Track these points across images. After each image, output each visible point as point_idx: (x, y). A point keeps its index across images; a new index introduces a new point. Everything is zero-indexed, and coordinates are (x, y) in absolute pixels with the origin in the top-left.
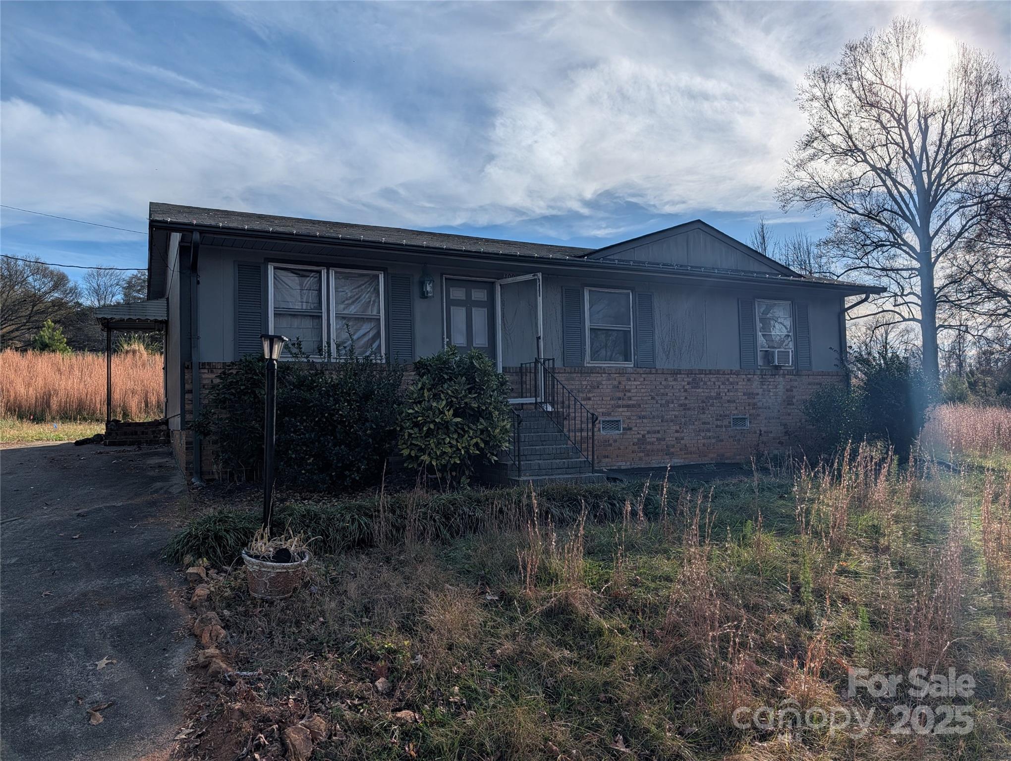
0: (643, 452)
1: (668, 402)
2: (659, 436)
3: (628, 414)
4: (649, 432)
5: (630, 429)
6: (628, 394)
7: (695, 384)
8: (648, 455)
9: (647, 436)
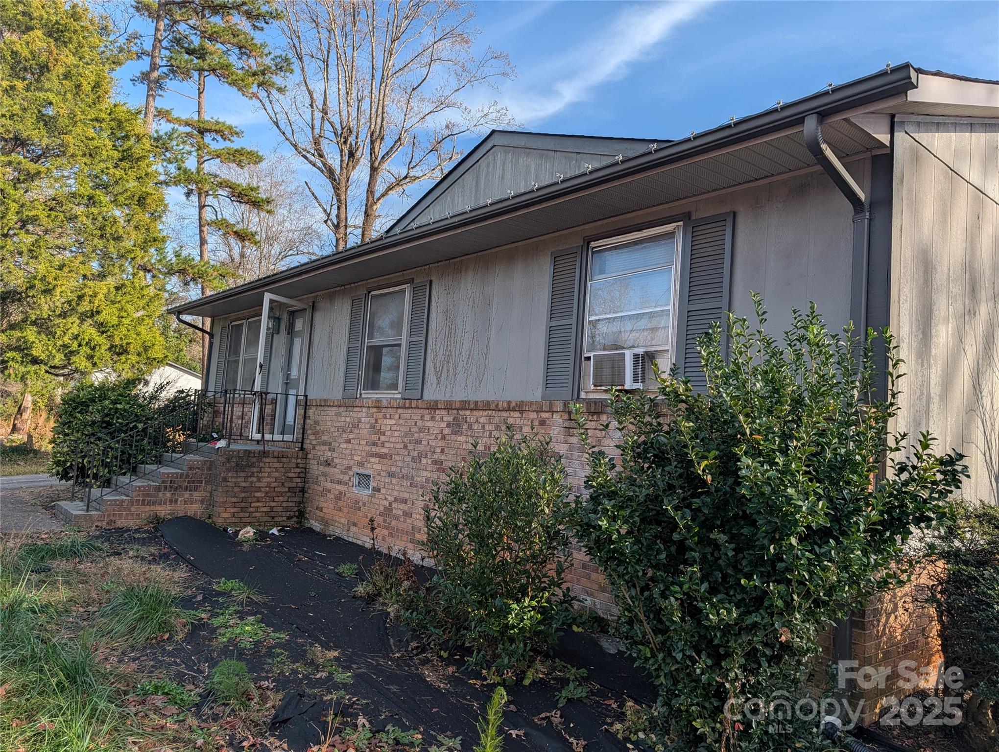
0: (386, 528)
1: (421, 455)
2: (405, 507)
3: (379, 467)
4: (396, 500)
5: (379, 490)
6: (383, 438)
7: (456, 427)
8: (391, 535)
9: (393, 505)
